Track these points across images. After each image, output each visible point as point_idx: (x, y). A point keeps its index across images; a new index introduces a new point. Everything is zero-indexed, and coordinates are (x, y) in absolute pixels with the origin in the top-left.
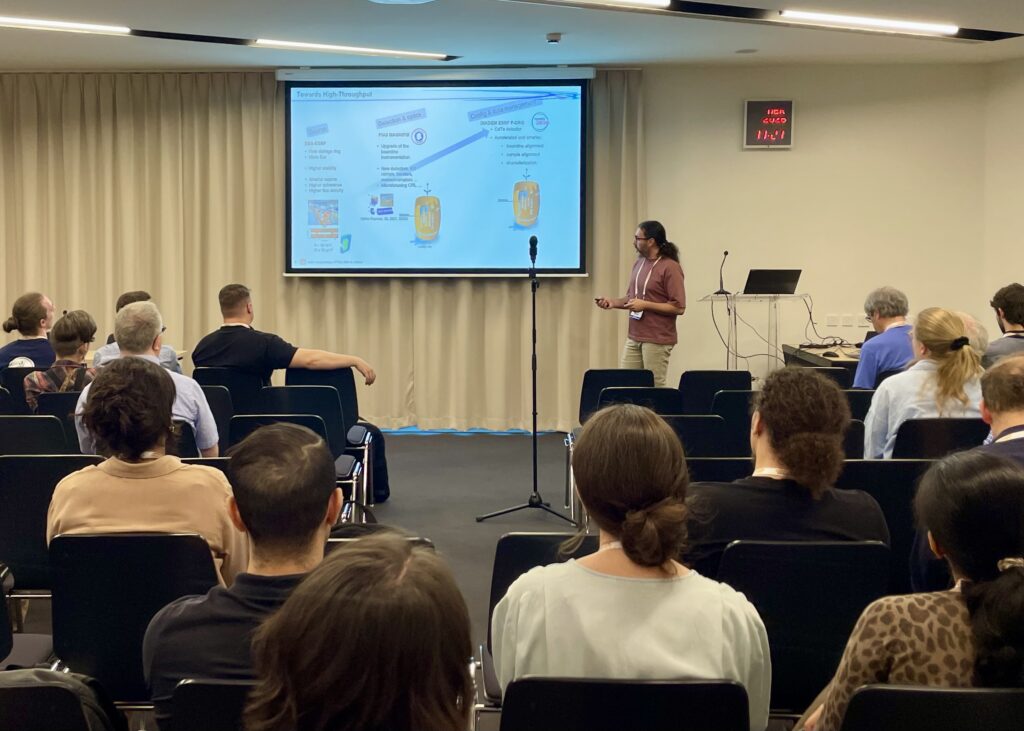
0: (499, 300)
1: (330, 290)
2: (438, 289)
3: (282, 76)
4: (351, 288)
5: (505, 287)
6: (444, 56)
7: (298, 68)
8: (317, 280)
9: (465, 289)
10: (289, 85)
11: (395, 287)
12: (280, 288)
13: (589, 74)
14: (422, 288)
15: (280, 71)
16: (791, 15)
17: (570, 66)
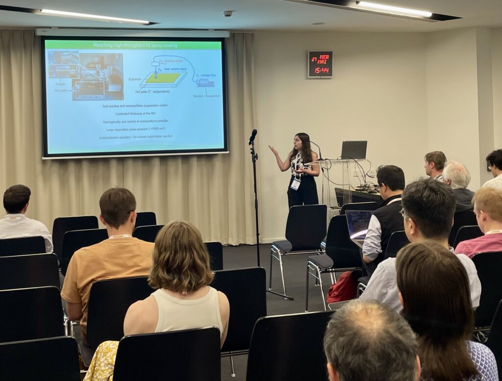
0: (176, 169)
1: (72, 167)
2: (140, 164)
3: (40, 33)
4: (85, 165)
5: (180, 161)
6: (147, 22)
7: (50, 27)
8: (63, 161)
9: (156, 163)
10: (44, 38)
11: (114, 164)
12: (39, 167)
13: (226, 35)
14: (130, 163)
15: (38, 29)
16: (363, 5)
17: (215, 30)
